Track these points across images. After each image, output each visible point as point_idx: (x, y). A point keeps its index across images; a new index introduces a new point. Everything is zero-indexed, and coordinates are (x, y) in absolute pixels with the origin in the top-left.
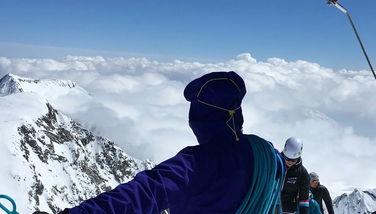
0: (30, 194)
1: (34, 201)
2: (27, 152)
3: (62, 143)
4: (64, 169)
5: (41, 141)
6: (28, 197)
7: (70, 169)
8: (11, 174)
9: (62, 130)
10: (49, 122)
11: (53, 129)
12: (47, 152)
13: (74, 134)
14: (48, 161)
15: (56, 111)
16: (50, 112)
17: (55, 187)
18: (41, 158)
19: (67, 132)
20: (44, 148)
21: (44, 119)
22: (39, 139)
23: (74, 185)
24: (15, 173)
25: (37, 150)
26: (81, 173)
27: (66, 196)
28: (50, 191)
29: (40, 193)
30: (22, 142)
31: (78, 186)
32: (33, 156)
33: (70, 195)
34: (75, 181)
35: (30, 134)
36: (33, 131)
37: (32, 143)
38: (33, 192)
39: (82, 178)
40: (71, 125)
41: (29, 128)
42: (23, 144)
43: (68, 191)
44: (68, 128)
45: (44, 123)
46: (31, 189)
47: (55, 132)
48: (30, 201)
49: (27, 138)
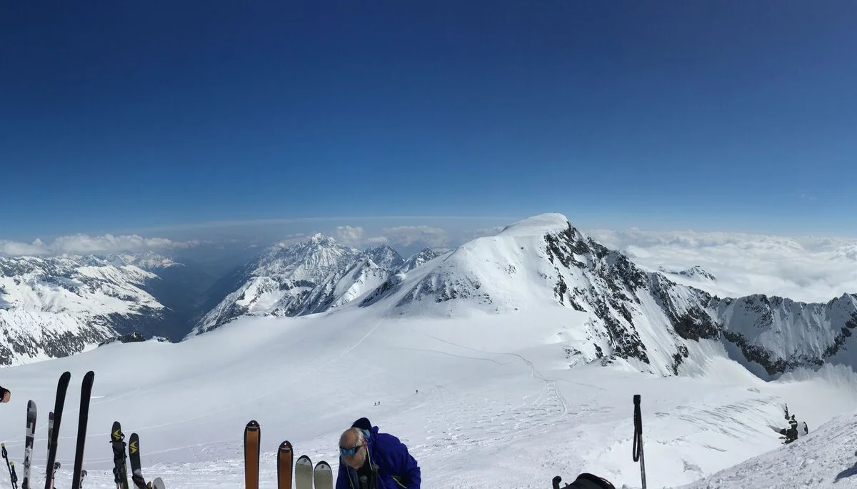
0: (555, 290)
1: (559, 297)
2: (552, 257)
3: (581, 254)
4: (584, 274)
5: (563, 249)
6: (553, 292)
7: (589, 275)
8: (539, 273)
9: (580, 243)
10: (569, 236)
11: (573, 241)
12: (569, 259)
13: (591, 248)
14: (570, 266)
15: (575, 229)
16: (570, 228)
17: (576, 289)
18: (564, 263)
19: (585, 245)
20: (566, 255)
21: (566, 233)
22: (562, 247)
23: (593, 288)
24: (542, 271)
25: (560, 256)
26: (598, 279)
27: (586, 297)
28: (571, 291)
29: (564, 292)
30: (547, 247)
31: (597, 289)
32: (556, 260)
33: (590, 297)
34: (594, 284)
35: (554, 242)
36: (556, 240)
37: (556, 250)
38: (558, 289)
39: (599, 283)
40: (588, 241)
41: (554, 237)
42: (548, 249)
43: (587, 293)
44: (586, 242)
45: (565, 236)
46: (556, 286)
47: (574, 244)
48: (556, 296)
49: (552, 245)
